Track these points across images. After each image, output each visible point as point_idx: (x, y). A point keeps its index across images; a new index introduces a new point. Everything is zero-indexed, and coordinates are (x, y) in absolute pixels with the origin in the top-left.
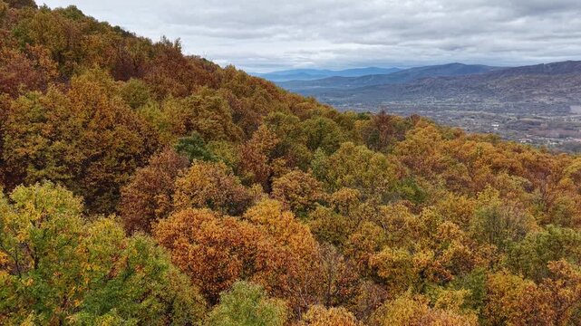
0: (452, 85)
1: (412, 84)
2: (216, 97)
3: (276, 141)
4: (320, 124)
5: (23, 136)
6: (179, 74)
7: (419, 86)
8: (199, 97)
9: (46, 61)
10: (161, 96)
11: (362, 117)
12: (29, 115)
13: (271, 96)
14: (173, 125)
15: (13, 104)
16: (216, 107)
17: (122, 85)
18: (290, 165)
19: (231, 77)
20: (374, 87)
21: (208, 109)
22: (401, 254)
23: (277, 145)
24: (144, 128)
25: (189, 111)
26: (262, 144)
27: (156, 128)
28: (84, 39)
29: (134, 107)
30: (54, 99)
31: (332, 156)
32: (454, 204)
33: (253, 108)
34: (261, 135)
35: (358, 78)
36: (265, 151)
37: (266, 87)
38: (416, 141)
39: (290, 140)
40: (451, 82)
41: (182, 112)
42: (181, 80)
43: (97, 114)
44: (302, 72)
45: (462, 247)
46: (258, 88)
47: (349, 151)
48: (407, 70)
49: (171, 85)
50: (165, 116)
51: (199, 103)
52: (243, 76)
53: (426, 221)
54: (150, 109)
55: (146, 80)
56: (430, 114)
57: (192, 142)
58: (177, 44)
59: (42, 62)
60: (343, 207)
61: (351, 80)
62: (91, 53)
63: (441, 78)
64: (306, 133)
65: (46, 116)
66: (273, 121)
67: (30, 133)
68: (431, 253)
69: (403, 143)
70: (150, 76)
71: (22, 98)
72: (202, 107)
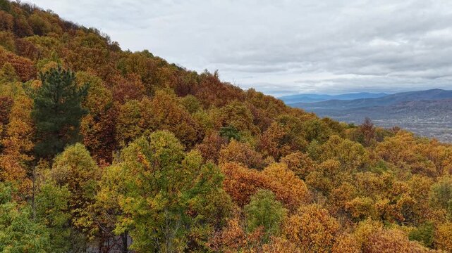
0: (434, 107)
1: (398, 106)
2: (243, 107)
3: (284, 133)
4: (316, 124)
5: (128, 126)
6: (218, 93)
7: (404, 108)
8: (231, 107)
9: (138, 82)
10: (207, 106)
11: (351, 126)
12: (132, 113)
13: (280, 109)
14: (215, 124)
15: (122, 107)
16: (242, 113)
17: (182, 99)
18: (293, 149)
19: (251, 96)
20: (363, 108)
21: (237, 114)
22: (367, 200)
23: (284, 136)
24: (197, 125)
25: (225, 116)
26: (273, 135)
27: (205, 125)
28: (158, 70)
29: (191, 112)
30: (146, 104)
31: (324, 145)
32: (416, 183)
33: (267, 116)
34: (273, 128)
35: (352, 101)
36: (276, 139)
37: (277, 103)
38: (392, 143)
39: (293, 134)
40: (432, 104)
41: (220, 116)
42: (218, 97)
43: (170, 114)
44: (305, 97)
45: (409, 198)
46: (271, 103)
47: (336, 142)
48: (394, 95)
49: (213, 100)
50: (210, 118)
51: (231, 111)
52: (260, 96)
53: (384, 180)
54: (200, 113)
55: (197, 96)
56: (414, 130)
57: (229, 130)
58: (216, 74)
59: (136, 83)
60: (328, 172)
61: (346, 102)
62: (162, 79)
63: (424, 101)
64: (306, 130)
65: (141, 115)
66: (282, 121)
67: (131, 124)
68: (387, 201)
69: (382, 143)
70: (200, 94)
71: (127, 104)
72: (233, 113)
